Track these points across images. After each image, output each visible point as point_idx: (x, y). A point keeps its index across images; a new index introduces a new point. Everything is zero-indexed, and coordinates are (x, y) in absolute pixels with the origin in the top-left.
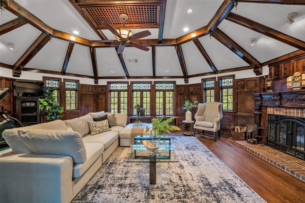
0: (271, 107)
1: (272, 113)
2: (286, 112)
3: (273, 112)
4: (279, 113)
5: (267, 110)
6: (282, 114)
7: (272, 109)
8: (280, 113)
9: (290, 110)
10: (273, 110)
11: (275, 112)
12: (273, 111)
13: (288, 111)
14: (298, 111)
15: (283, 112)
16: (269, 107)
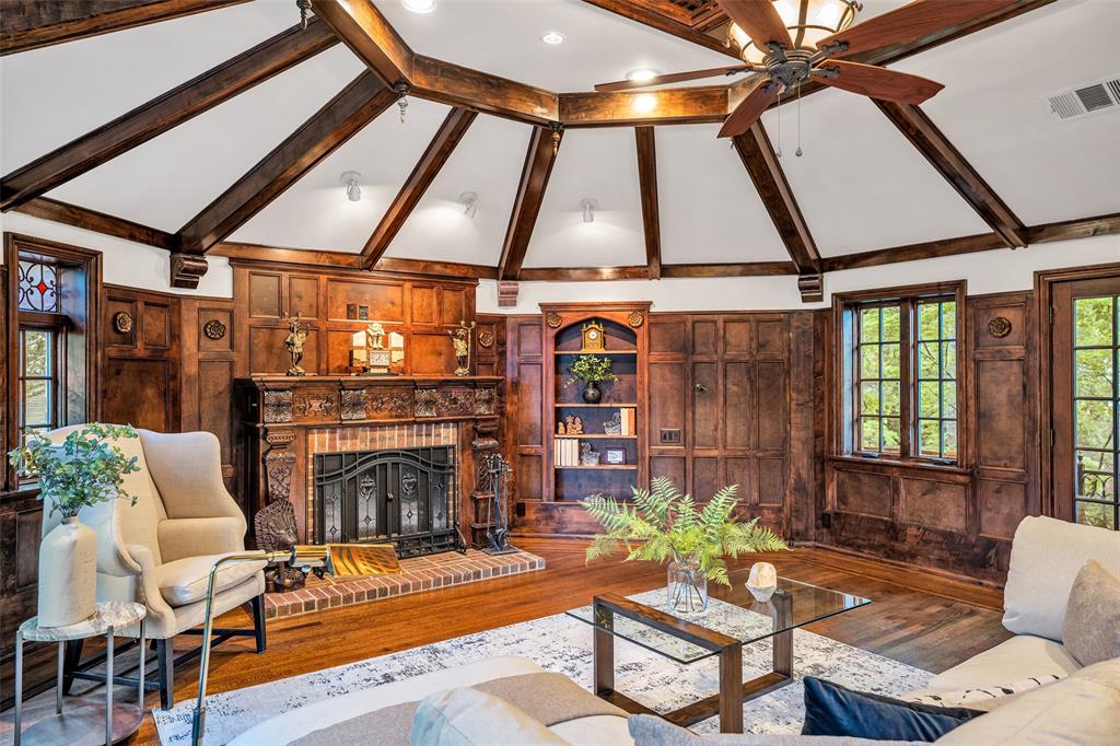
0: (321, 428)
1: (327, 450)
2: (373, 440)
3: (333, 446)
4: (352, 445)
5: (306, 441)
6: (360, 446)
7: (327, 435)
8: (356, 444)
9: (383, 433)
10: (330, 440)
11: (338, 442)
12: (332, 440)
13: (378, 434)
14: (402, 432)
15: (363, 440)
16: (315, 431)
